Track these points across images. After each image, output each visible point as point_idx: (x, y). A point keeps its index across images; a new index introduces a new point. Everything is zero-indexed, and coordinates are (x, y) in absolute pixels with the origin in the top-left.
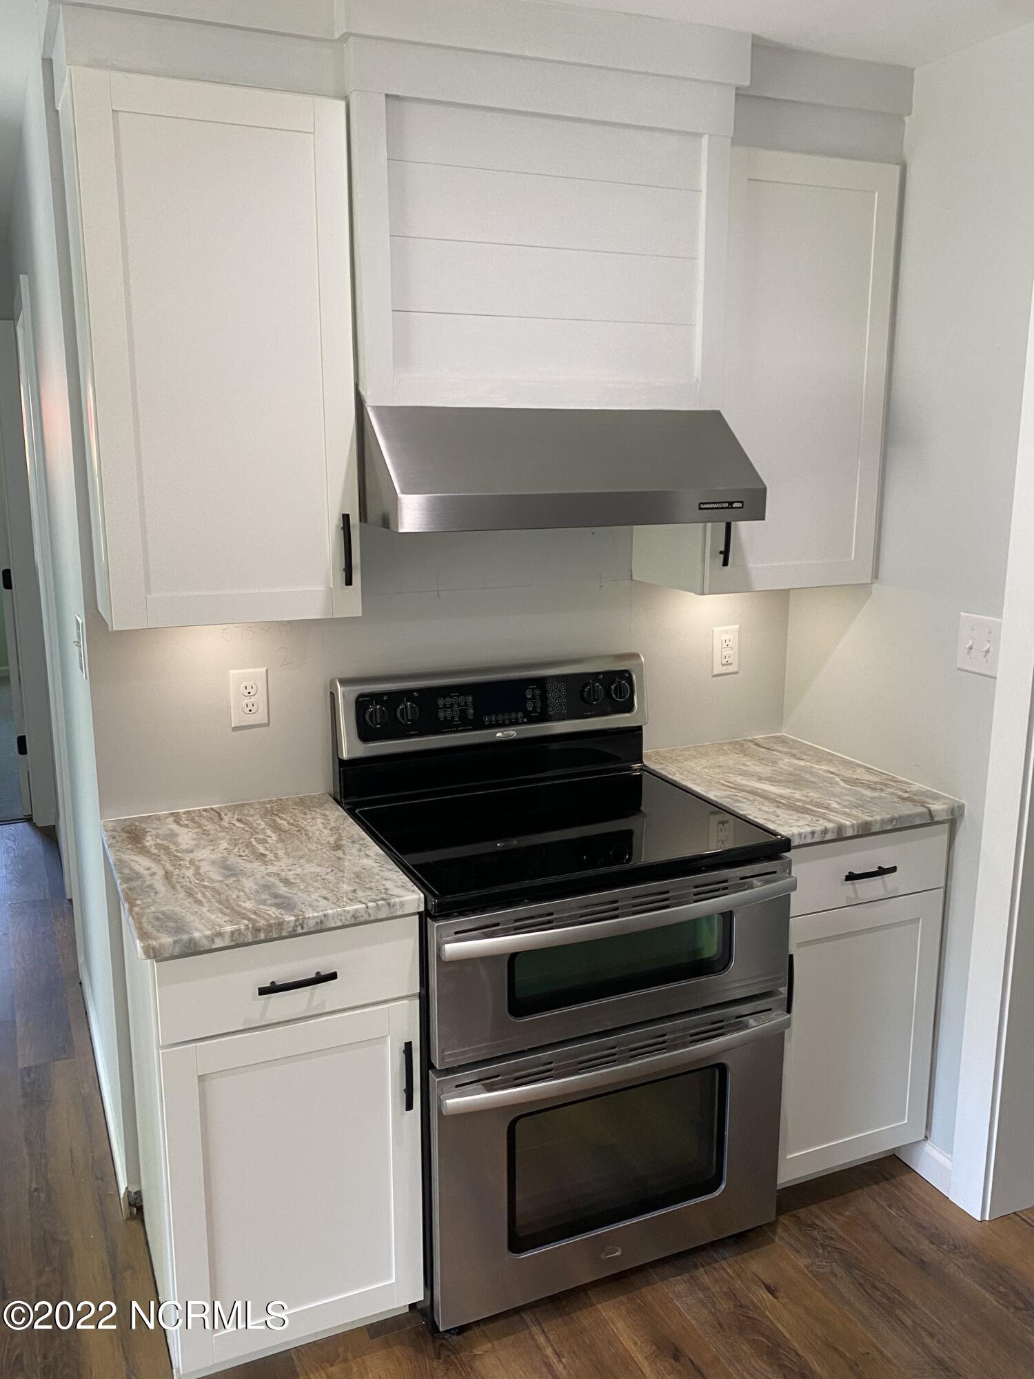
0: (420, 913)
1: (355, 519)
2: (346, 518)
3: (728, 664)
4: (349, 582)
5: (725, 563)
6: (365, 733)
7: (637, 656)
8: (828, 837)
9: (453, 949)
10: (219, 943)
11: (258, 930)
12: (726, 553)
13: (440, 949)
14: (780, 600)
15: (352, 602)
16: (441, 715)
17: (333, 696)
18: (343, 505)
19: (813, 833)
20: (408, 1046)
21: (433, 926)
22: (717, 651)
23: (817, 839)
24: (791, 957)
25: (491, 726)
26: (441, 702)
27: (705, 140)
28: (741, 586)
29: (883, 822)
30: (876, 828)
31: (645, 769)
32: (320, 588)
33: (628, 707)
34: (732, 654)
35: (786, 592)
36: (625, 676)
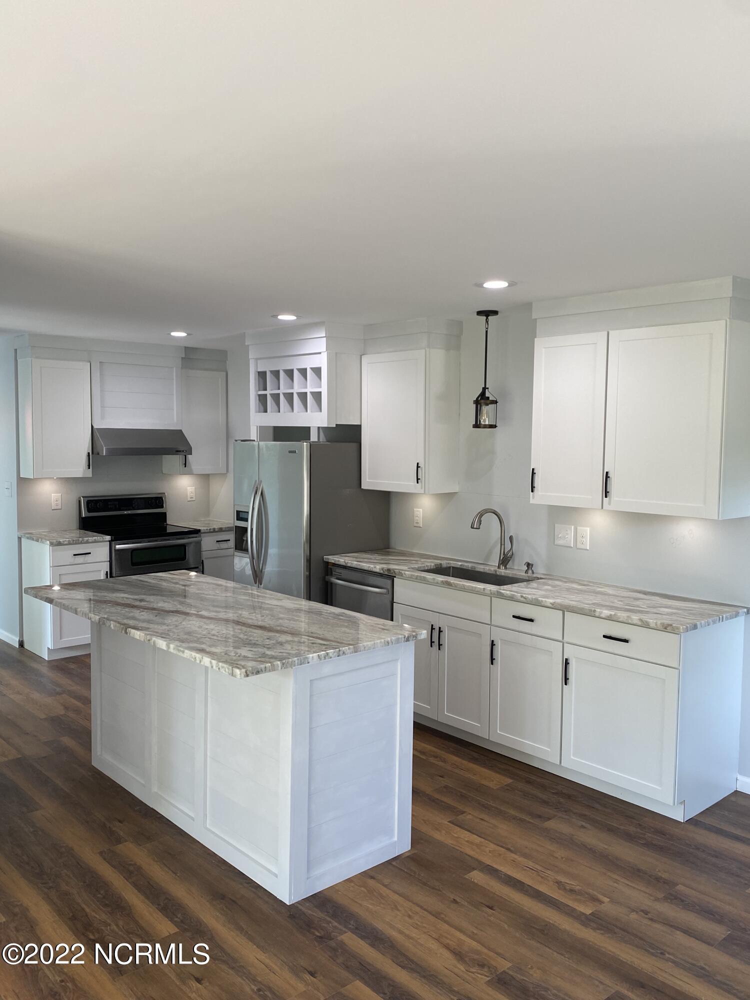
0: (109, 541)
1: (91, 454)
2: (89, 453)
3: (192, 498)
4: (89, 468)
5: (185, 466)
6: (89, 510)
7: (164, 493)
8: (211, 531)
9: (118, 547)
10: (65, 543)
11: (73, 541)
12: (185, 464)
13: (115, 547)
14: (206, 478)
15: (89, 474)
16: (109, 506)
17: (80, 502)
18: (88, 450)
19: (207, 529)
20: (107, 572)
21: (113, 543)
22: (189, 494)
23: (208, 531)
24: (203, 561)
25: (123, 510)
26: (109, 503)
27: (175, 369)
28: (190, 473)
29: (226, 528)
30: (224, 529)
31: (167, 524)
32: (82, 470)
33: (162, 507)
34: (193, 495)
35: (208, 475)
36: (161, 498)
